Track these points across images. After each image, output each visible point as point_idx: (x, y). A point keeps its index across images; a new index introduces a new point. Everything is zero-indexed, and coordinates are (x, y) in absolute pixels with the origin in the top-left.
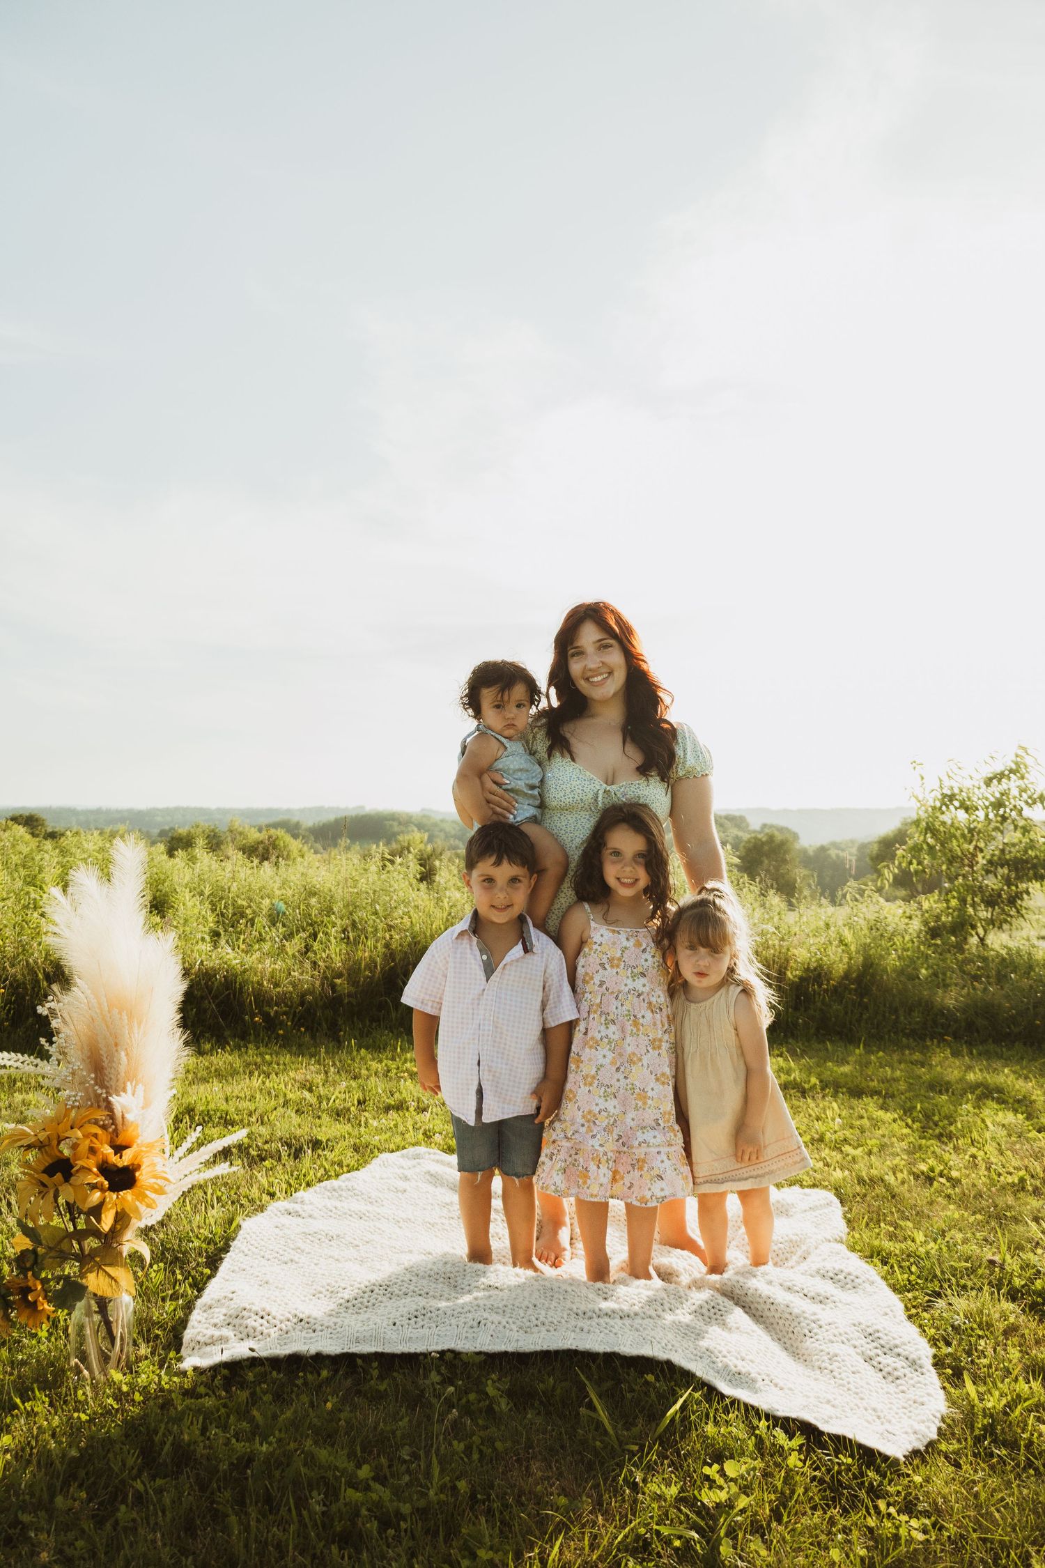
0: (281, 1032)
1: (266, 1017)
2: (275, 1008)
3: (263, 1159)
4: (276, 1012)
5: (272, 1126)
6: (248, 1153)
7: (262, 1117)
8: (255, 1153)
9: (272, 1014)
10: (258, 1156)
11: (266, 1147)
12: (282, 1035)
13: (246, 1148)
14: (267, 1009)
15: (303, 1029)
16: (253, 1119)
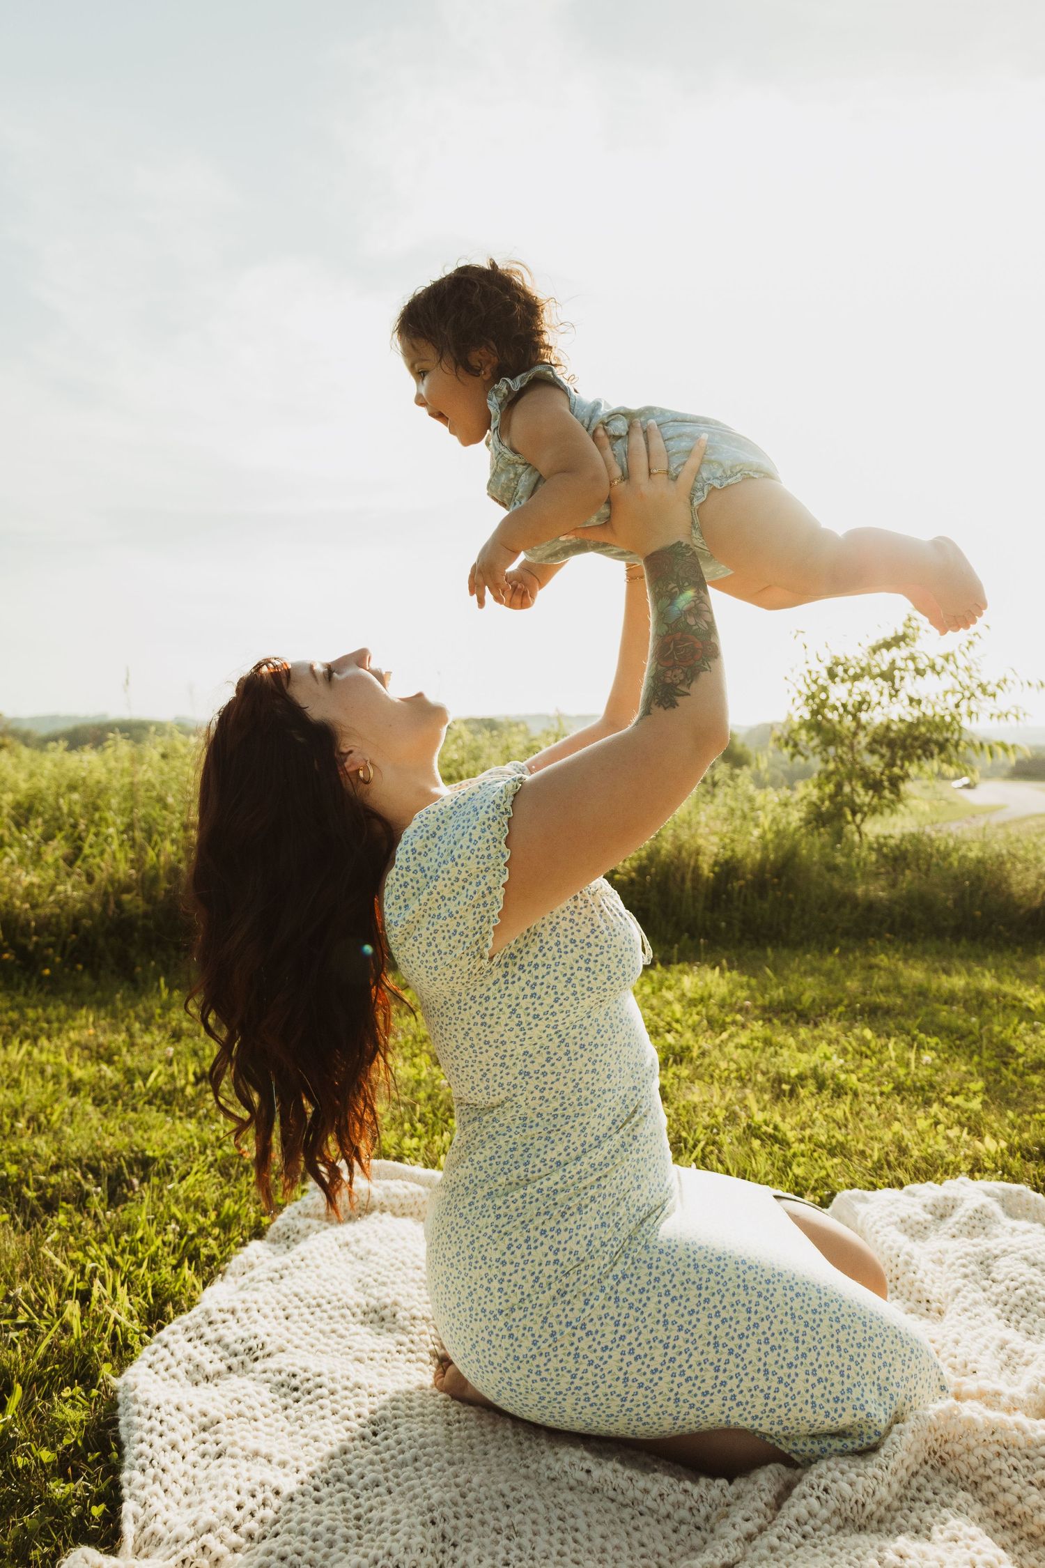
0: (47, 972)
1: (21, 951)
2: (35, 938)
3: (50, 1207)
4: (37, 943)
5: (57, 1135)
6: (19, 1194)
7: (32, 1119)
8: (34, 1194)
9: (31, 947)
10: (38, 1198)
11: (54, 1179)
12: (48, 977)
13: (15, 1185)
14: (22, 940)
15: (80, 967)
16: (21, 1125)
